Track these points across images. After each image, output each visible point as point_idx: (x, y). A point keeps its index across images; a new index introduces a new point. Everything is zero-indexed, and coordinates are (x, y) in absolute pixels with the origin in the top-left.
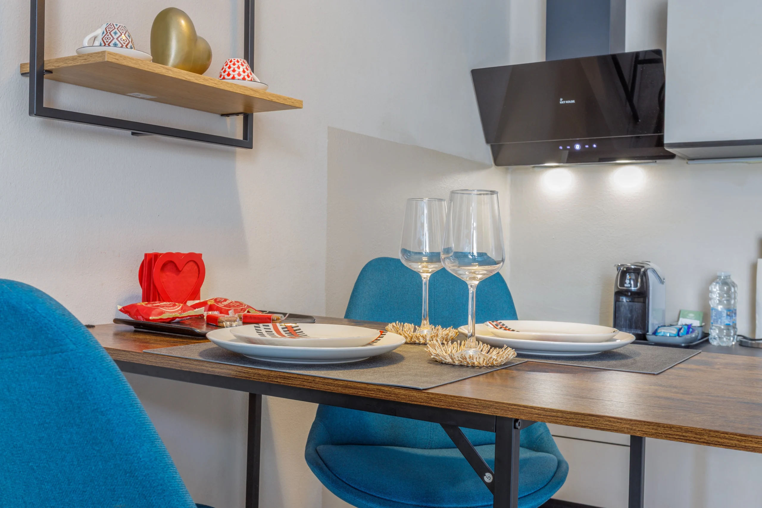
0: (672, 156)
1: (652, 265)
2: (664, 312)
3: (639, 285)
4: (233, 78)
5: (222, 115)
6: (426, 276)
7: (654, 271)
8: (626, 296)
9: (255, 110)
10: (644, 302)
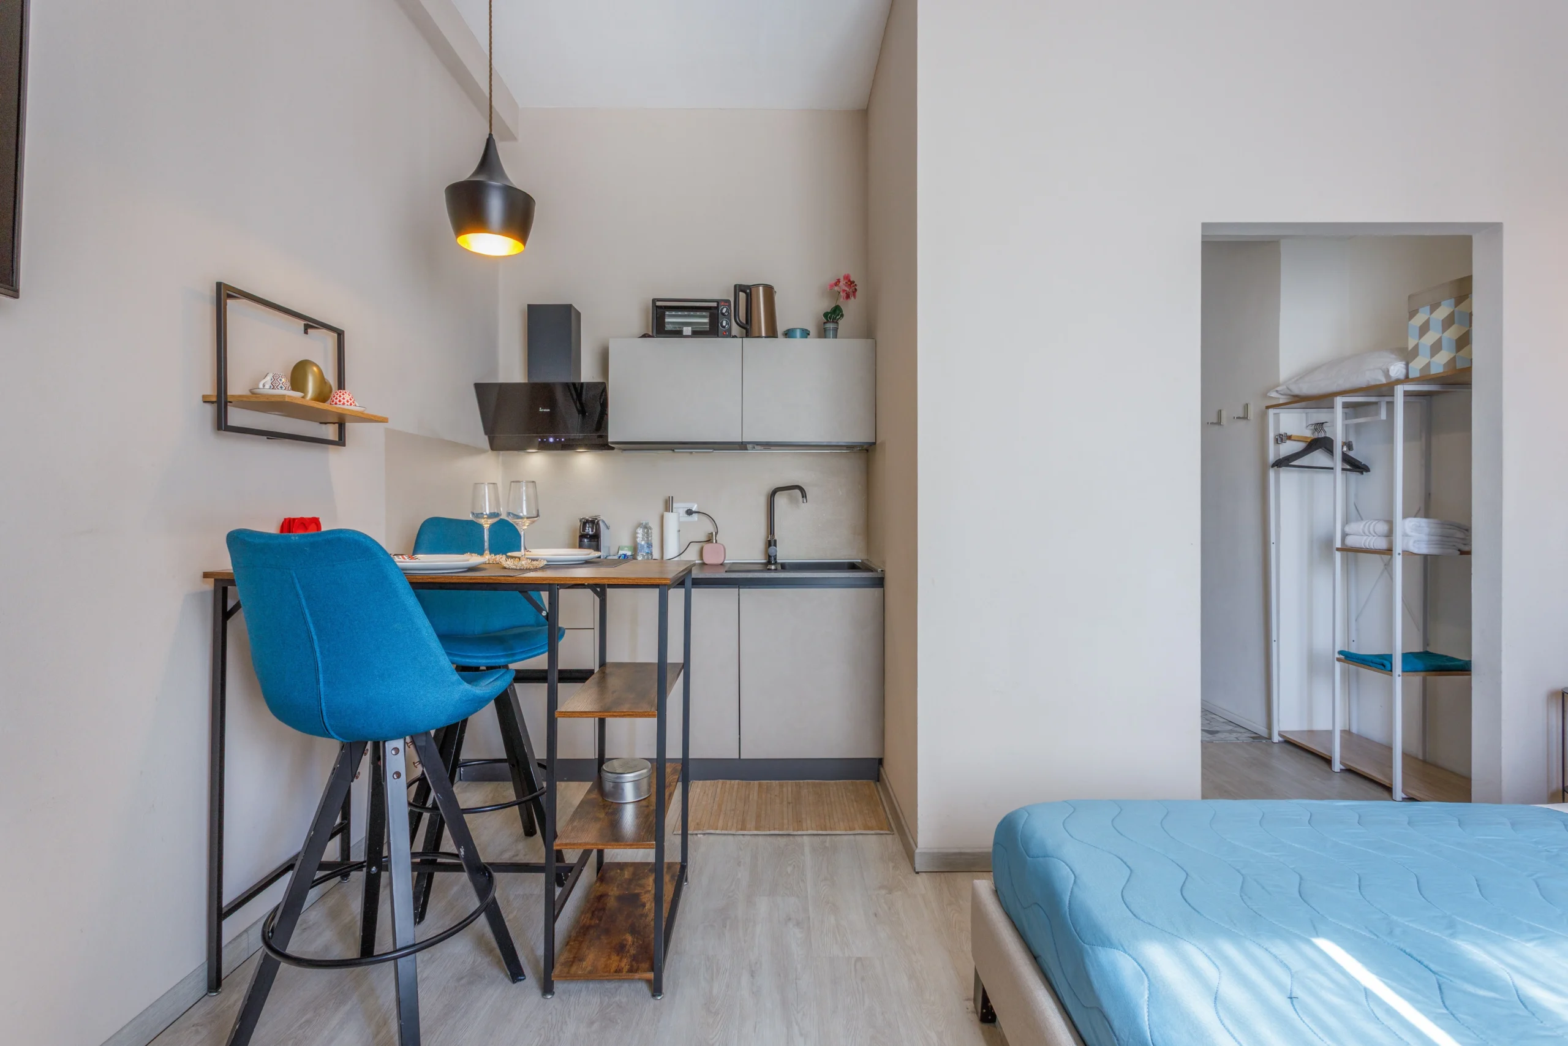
0: (613, 448)
1: (602, 518)
2: (609, 548)
3: (594, 531)
4: (344, 404)
5: (321, 423)
6: (486, 526)
7: (603, 521)
8: (587, 538)
9: (346, 421)
10: (598, 541)
